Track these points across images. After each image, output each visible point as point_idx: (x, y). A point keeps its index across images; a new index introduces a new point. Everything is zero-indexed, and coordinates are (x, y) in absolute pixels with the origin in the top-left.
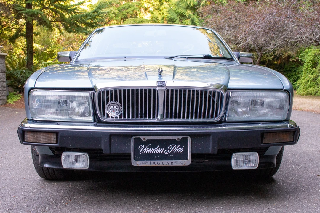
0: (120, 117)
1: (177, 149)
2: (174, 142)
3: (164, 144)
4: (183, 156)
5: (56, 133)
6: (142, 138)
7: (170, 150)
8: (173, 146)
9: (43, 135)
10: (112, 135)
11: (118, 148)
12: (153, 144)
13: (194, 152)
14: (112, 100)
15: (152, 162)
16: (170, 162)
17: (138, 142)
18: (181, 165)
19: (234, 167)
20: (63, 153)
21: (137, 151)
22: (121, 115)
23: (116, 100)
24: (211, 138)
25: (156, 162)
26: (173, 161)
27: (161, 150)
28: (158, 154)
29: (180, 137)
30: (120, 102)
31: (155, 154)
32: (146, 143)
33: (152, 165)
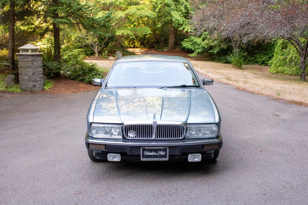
0: (135, 137)
1: (162, 153)
2: (160, 150)
3: (156, 151)
4: (165, 156)
5: (105, 145)
6: (146, 148)
7: (159, 154)
8: (160, 152)
9: (98, 146)
10: (132, 147)
11: (134, 153)
12: (151, 151)
13: (170, 154)
14: (131, 129)
15: (150, 159)
16: (159, 159)
17: (144, 150)
18: (164, 160)
19: (190, 160)
20: (108, 154)
21: (143, 154)
22: (136, 136)
23: (133, 130)
24: (178, 148)
25: (152, 159)
26: (160, 158)
27: (155, 154)
28: (153, 155)
29: (164, 148)
30: (135, 131)
31: (152, 155)
32: (148, 150)
33: (150, 160)
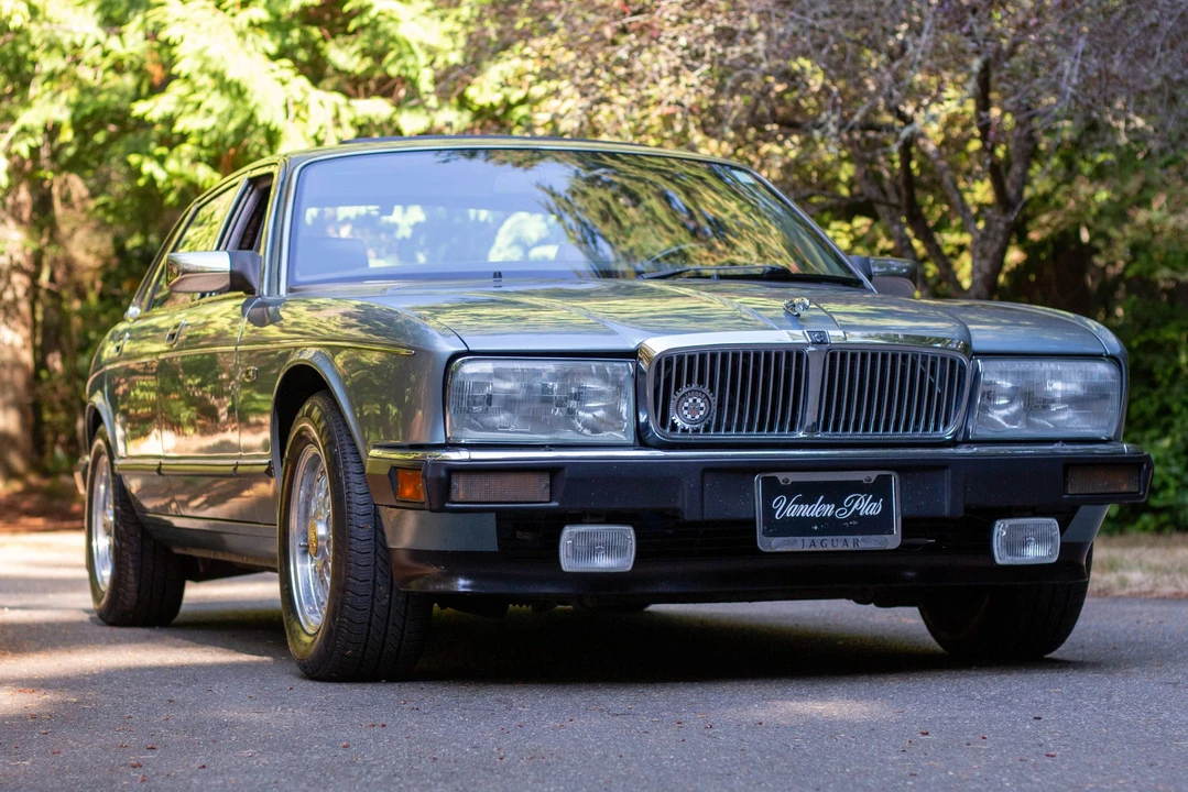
1: (868, 507)
2: (858, 487)
3: (835, 493)
4: (879, 524)
6: (781, 476)
7: (849, 509)
8: (856, 498)
9: (512, 479)
10: (711, 470)
11: (719, 506)
12: (809, 493)
13: (909, 513)
14: (690, 381)
15: (808, 540)
16: (850, 539)
17: (772, 489)
18: (878, 547)
19: (1001, 557)
20: (567, 527)
21: (769, 511)
22: (710, 422)
23: (701, 382)
24: (948, 474)
25: (817, 539)
26: (860, 538)
27: (829, 510)
28: (821, 520)
29: (873, 475)
30: (712, 388)
31: (813, 520)
32: (790, 491)
33: (807, 549)
